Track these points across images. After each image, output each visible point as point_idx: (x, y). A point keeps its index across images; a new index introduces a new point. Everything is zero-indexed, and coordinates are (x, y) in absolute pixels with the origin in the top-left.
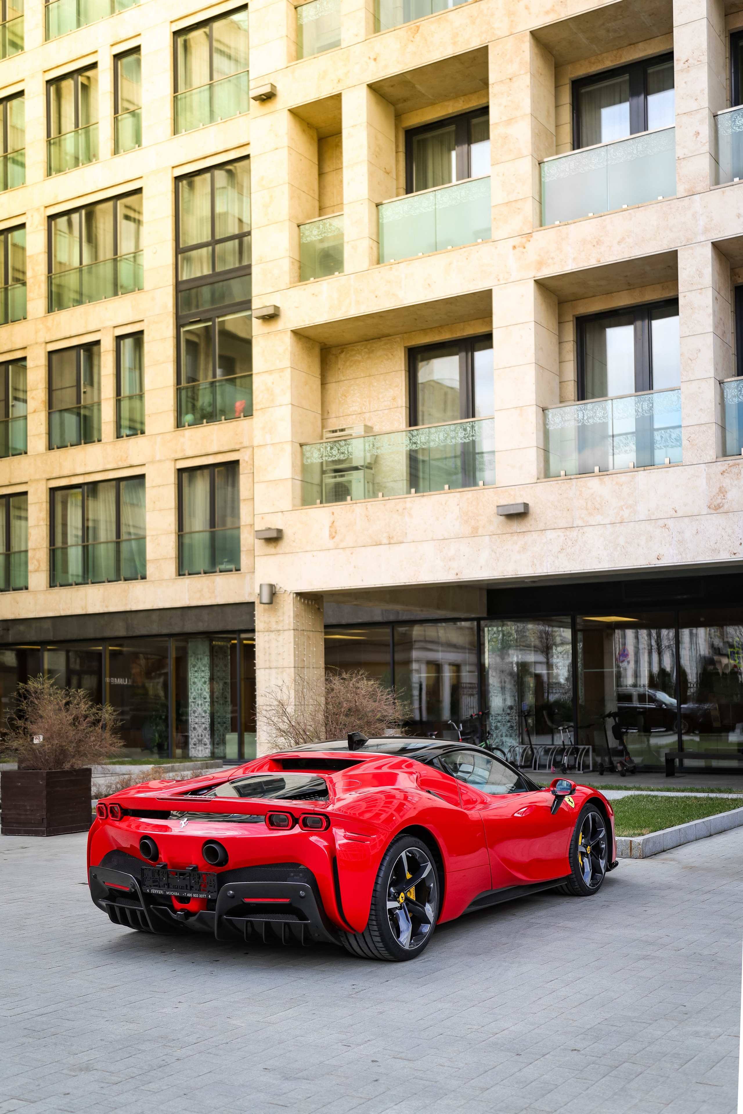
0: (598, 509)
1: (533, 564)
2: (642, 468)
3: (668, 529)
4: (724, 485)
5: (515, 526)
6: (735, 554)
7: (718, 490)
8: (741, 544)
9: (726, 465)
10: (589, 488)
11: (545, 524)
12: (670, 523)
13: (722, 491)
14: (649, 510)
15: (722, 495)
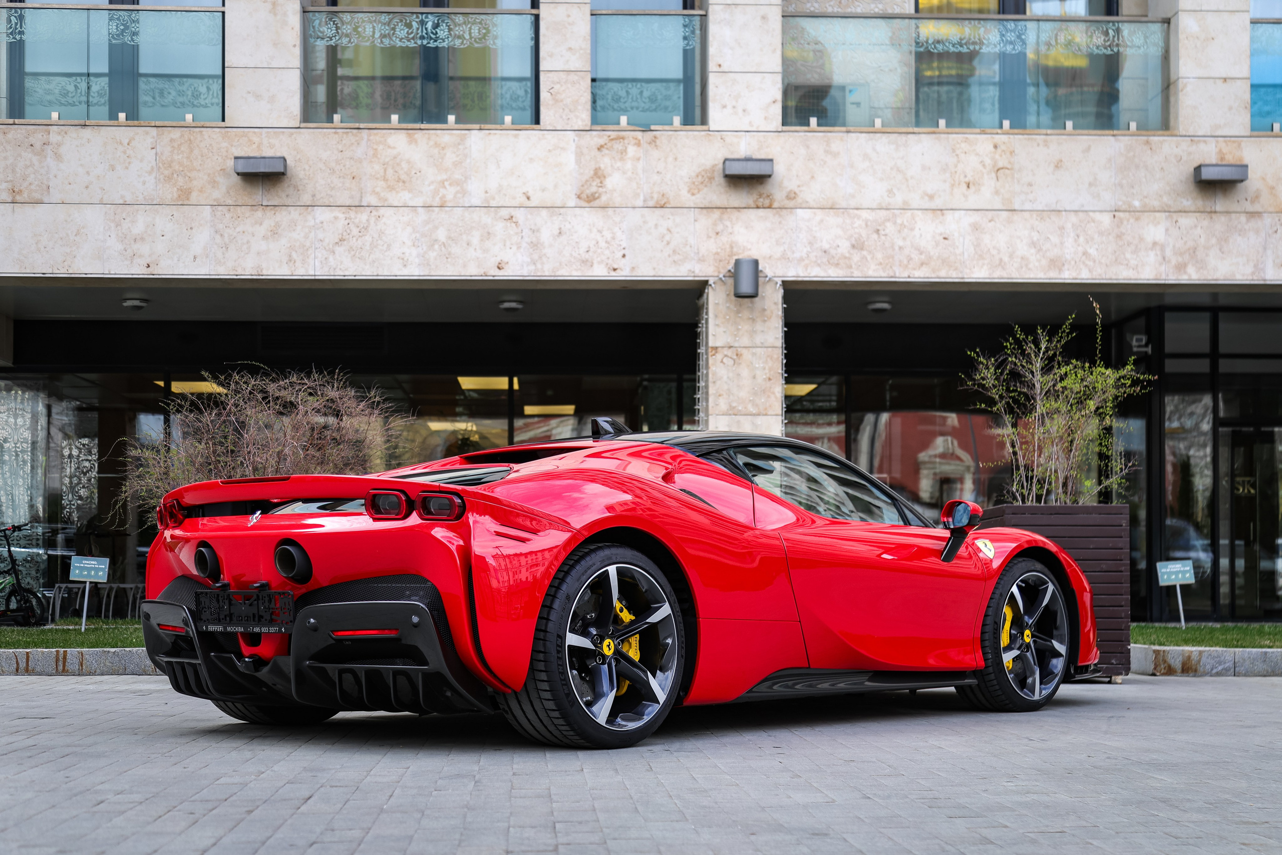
0: (404, 182)
1: (290, 260)
2: (477, 126)
3: (516, 223)
4: (602, 166)
5: (259, 195)
6: (615, 270)
7: (592, 172)
8: (624, 256)
9: (606, 137)
10: (389, 147)
11: (314, 196)
12: (520, 215)
13: (599, 175)
14: (486, 192)
15: (598, 181)
